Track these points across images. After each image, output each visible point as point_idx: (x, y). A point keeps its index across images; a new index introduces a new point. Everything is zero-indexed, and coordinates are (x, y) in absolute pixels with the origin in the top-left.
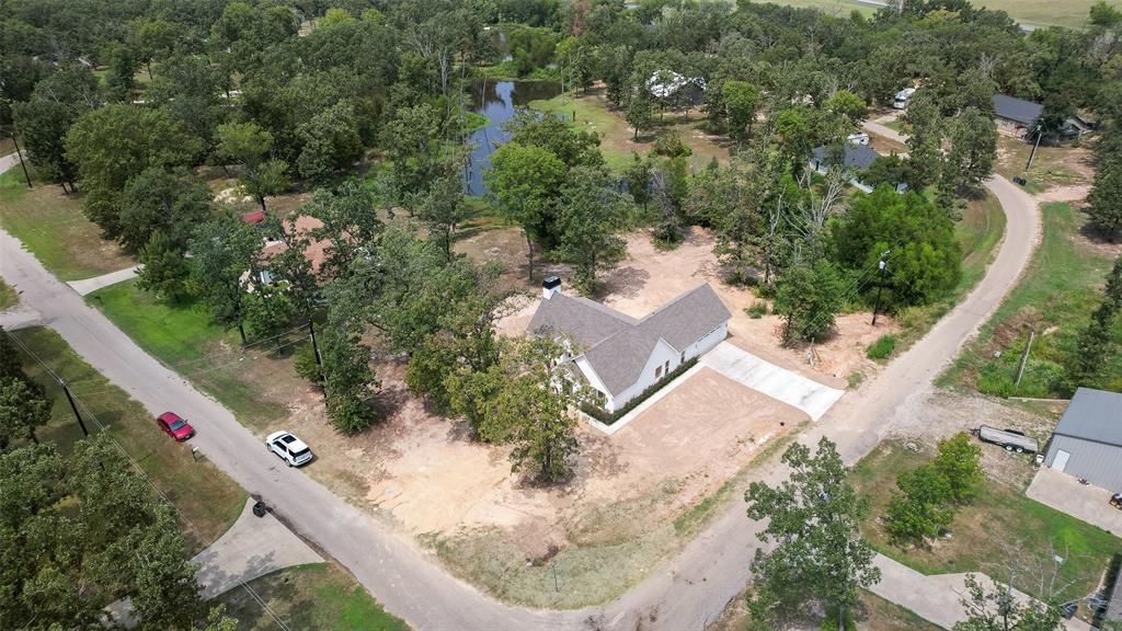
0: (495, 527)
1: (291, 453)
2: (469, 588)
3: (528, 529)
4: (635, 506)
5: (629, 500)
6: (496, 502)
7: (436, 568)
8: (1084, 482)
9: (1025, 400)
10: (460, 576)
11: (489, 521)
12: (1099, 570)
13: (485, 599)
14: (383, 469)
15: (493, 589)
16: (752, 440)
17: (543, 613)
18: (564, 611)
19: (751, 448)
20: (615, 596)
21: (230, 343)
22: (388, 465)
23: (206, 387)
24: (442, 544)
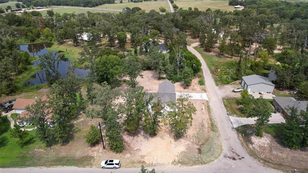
0: (183, 152)
1: (116, 164)
2: (197, 166)
3: (189, 148)
4: (201, 132)
5: (199, 131)
6: (175, 147)
7: (185, 167)
8: (254, 93)
9: (232, 83)
10: (192, 165)
11: (180, 151)
12: (270, 105)
13: (203, 166)
14: (140, 155)
15: (202, 163)
16: (202, 109)
17: (216, 161)
18: (219, 158)
19: (204, 111)
20: (222, 150)
21: (41, 148)
22: (141, 153)
23: (51, 165)
24: (179, 162)
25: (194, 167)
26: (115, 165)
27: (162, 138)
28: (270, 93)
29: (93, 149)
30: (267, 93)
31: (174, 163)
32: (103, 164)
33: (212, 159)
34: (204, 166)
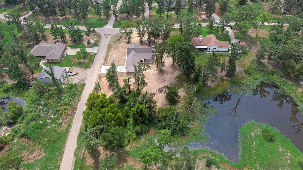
19: (109, 58)
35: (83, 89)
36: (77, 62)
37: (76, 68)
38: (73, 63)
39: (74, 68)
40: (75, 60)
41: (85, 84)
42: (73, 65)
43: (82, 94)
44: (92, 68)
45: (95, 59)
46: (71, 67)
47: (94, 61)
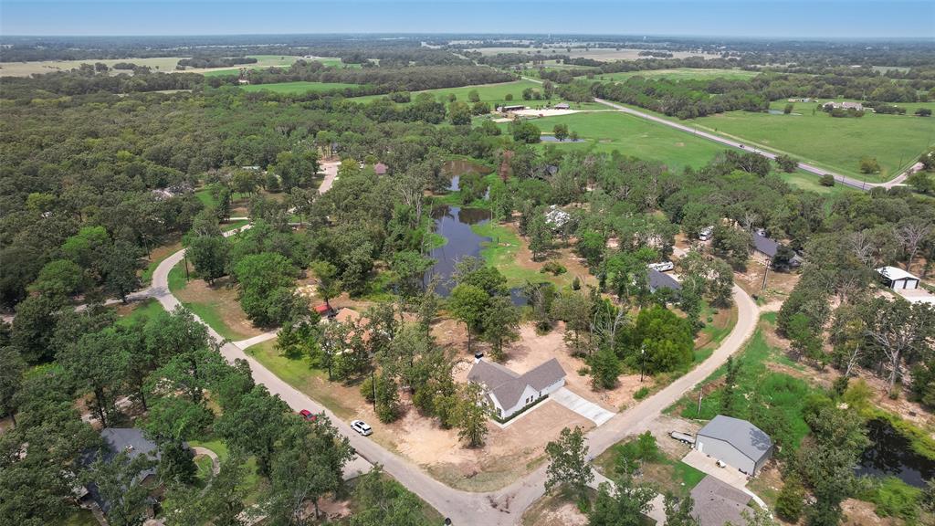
0: (451, 463)
3: (465, 465)
4: (511, 458)
5: (508, 456)
6: (451, 454)
7: (427, 476)
8: (708, 456)
10: (437, 480)
11: (449, 461)
13: (447, 488)
14: (402, 438)
15: (451, 485)
17: (470, 493)
18: (478, 493)
20: (499, 489)
21: (323, 378)
22: (404, 437)
23: (316, 399)
24: (429, 468)
25: (438, 482)
26: (361, 430)
27: (451, 436)
28: (746, 473)
29: (366, 405)
30: (740, 470)
31: (422, 466)
32: (353, 423)
33: (470, 488)
34: (450, 489)
35: (671, 407)
36: (655, 465)
37: (665, 451)
38: (670, 467)
39: (673, 451)
40: (659, 472)
41: (664, 412)
42: (670, 462)
43: (678, 399)
44: (628, 433)
45: (604, 450)
46: (679, 461)
47: (609, 445)
